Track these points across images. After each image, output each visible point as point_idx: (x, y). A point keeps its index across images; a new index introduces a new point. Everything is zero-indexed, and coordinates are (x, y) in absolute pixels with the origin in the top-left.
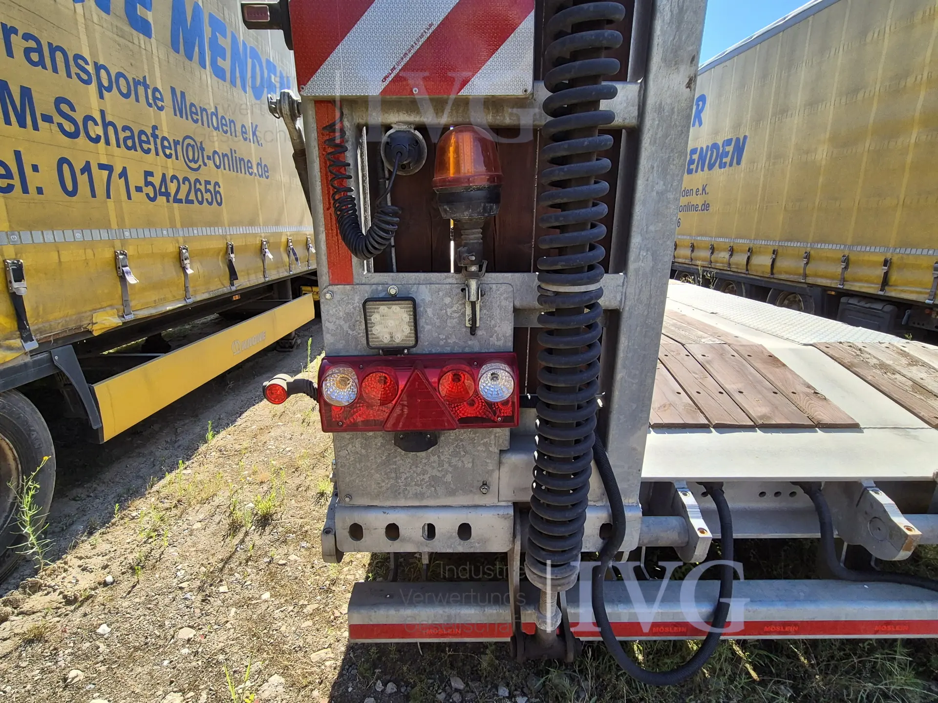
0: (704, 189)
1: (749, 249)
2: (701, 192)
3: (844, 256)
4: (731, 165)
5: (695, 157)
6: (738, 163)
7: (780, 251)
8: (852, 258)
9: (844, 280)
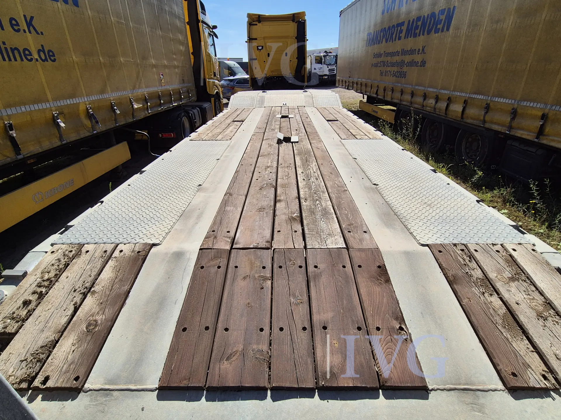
0: (423, 50)
1: (449, 98)
2: (421, 52)
3: (513, 109)
4: (442, 31)
5: (420, 23)
6: (448, 29)
7: (469, 101)
8: (519, 111)
9: (510, 128)
